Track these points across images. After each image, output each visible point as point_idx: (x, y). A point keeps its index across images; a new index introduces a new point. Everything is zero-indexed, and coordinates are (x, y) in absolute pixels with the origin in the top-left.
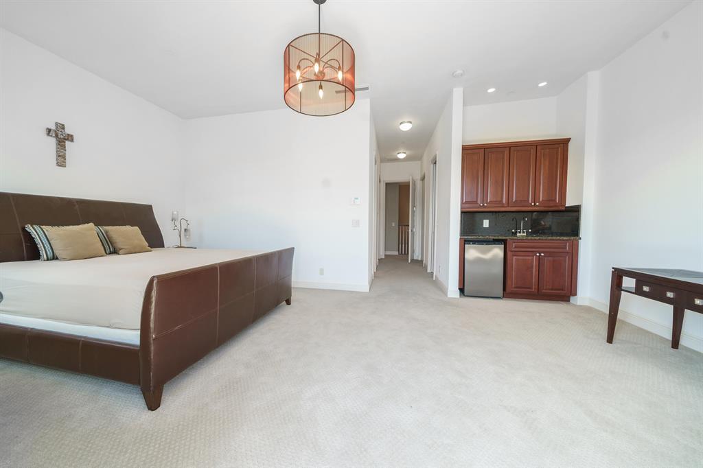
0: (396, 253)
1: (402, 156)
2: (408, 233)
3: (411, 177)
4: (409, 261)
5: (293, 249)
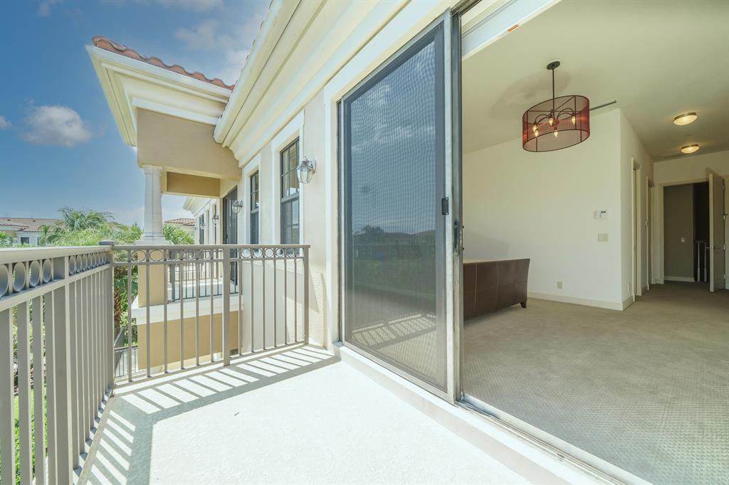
0: (692, 280)
1: (690, 150)
2: (708, 251)
3: (711, 176)
4: (712, 289)
5: (527, 262)
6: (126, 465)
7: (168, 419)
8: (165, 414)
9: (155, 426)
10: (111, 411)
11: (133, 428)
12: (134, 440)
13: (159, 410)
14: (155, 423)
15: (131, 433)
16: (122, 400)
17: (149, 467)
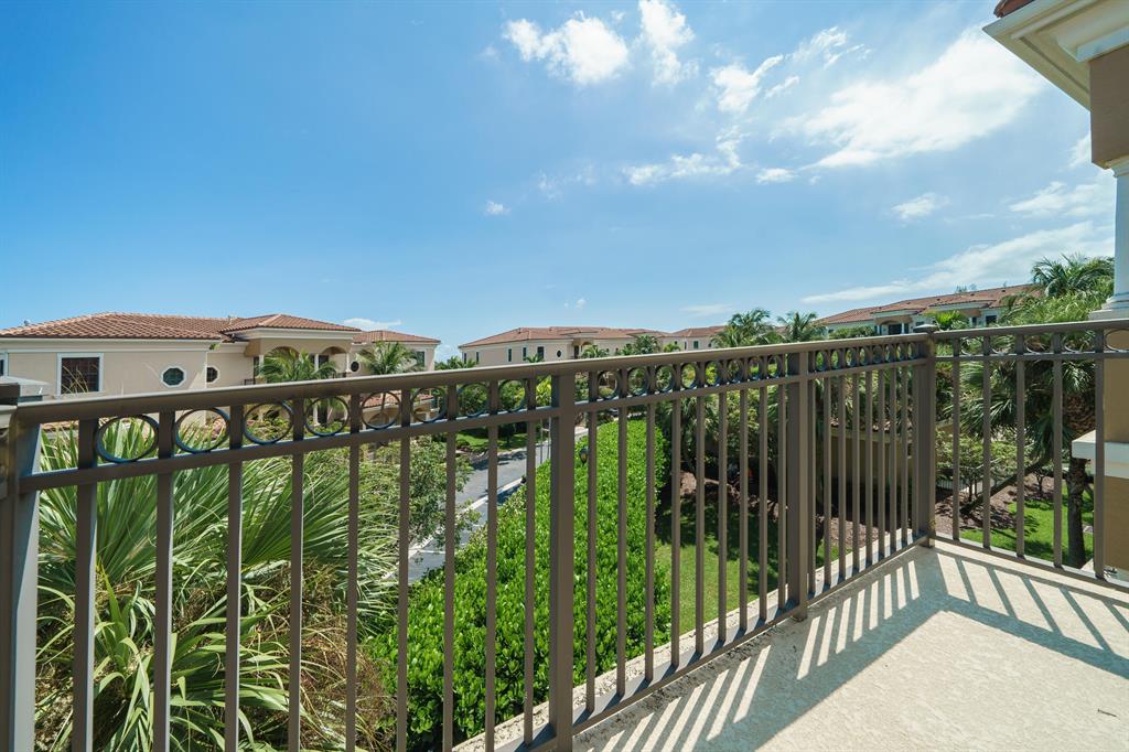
6: (873, 623)
7: (967, 619)
8: (971, 609)
9: (942, 612)
10: (912, 563)
11: (915, 594)
12: (904, 608)
13: (968, 600)
14: (945, 610)
15: (908, 598)
16: (937, 558)
17: (890, 647)
